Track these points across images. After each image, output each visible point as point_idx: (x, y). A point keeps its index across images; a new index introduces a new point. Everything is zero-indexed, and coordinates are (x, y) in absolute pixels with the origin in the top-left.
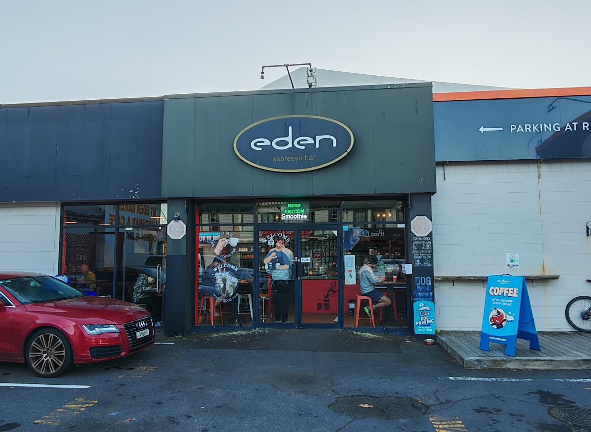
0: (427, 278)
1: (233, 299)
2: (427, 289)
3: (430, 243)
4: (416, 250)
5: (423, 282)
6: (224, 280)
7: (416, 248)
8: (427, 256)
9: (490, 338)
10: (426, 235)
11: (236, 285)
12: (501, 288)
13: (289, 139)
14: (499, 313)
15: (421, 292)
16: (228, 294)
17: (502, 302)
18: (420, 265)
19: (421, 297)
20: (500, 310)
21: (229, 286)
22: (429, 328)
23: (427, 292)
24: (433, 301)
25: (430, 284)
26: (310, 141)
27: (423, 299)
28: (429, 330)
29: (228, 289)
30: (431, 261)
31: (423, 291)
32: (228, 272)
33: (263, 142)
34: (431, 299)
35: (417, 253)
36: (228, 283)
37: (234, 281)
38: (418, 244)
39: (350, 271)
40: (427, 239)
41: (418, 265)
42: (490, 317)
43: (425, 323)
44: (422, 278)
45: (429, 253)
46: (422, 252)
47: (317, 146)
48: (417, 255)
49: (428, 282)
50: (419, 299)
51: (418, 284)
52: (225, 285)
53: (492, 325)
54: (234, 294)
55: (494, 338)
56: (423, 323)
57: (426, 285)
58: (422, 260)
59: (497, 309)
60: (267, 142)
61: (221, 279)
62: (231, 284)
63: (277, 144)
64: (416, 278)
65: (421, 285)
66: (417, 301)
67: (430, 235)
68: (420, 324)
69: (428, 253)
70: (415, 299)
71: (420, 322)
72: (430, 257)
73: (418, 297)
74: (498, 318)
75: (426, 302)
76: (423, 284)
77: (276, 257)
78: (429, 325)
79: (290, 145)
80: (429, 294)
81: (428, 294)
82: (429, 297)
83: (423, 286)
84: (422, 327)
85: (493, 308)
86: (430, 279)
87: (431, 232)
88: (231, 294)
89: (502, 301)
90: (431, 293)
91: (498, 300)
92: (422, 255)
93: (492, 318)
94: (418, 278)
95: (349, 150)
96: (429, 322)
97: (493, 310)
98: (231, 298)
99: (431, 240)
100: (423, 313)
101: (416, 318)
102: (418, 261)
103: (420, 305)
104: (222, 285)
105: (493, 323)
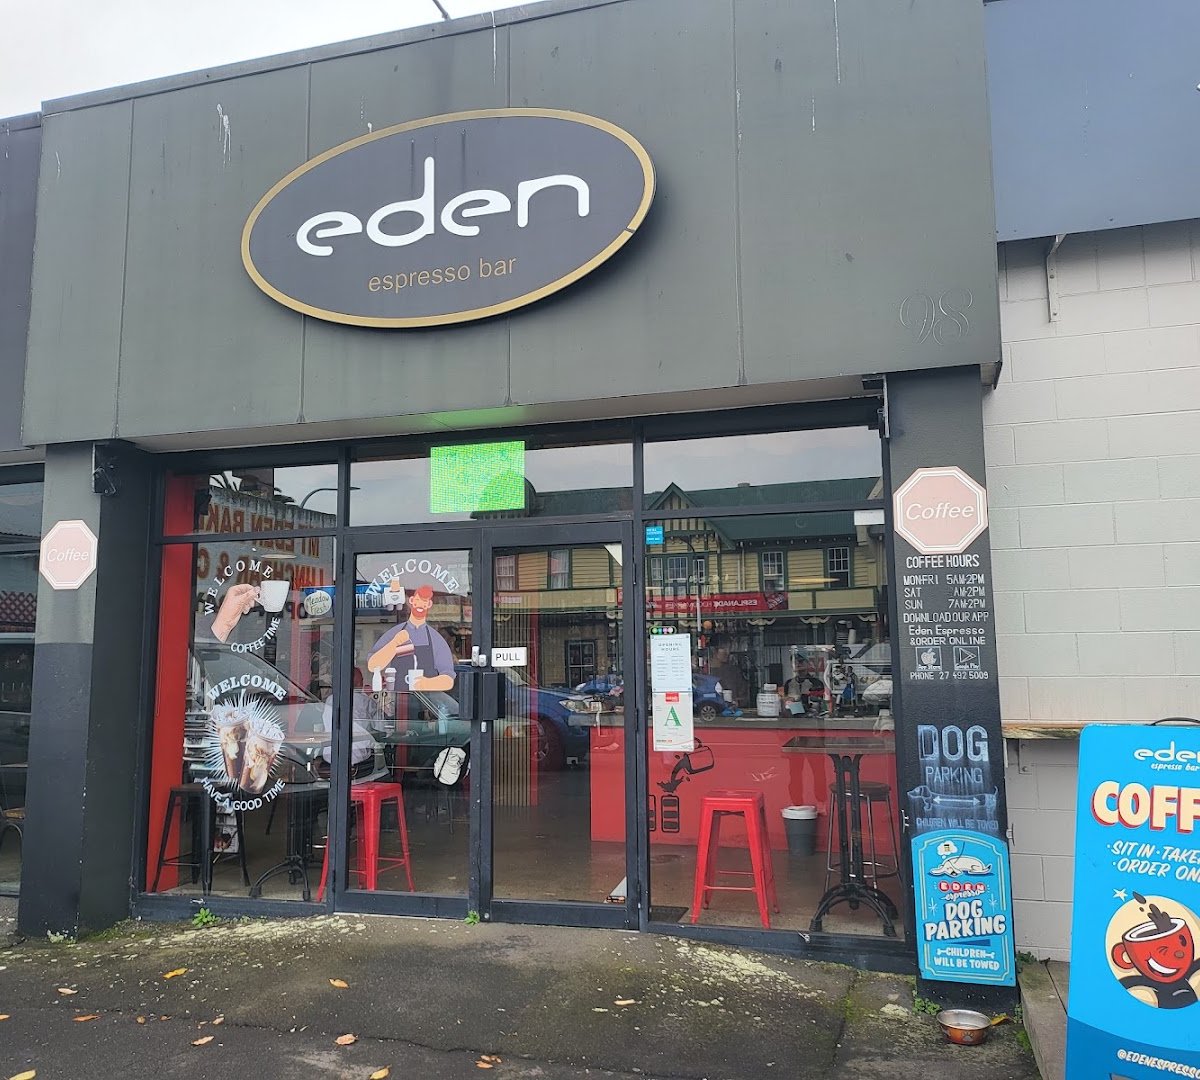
0: (970, 732)
1: (264, 800)
2: (974, 778)
3: (981, 580)
4: (918, 612)
5: (953, 750)
6: (241, 733)
7: (919, 604)
8: (966, 638)
9: (1122, 1054)
10: (960, 547)
11: (277, 748)
12: (1163, 791)
13: (424, 205)
14: (1160, 918)
15: (946, 792)
16: (250, 781)
17: (1174, 864)
18: (935, 674)
19: (946, 815)
20: (1165, 905)
21: (254, 752)
22: (983, 954)
23: (968, 791)
24: (1002, 832)
25: (986, 759)
26: (498, 203)
27: (953, 822)
28: (985, 965)
29: (251, 764)
30: (988, 657)
31: (956, 788)
32: (254, 704)
33: (337, 224)
34: (994, 825)
35: (924, 625)
36: (253, 742)
37: (270, 736)
38: (925, 586)
39: (672, 696)
40: (967, 563)
41: (929, 677)
42: (1113, 938)
43: (967, 931)
44: (946, 732)
45: (977, 625)
46: (944, 617)
47: (523, 220)
48: (926, 632)
49: (977, 752)
50: (939, 821)
51: (929, 758)
52: (241, 747)
53: (1128, 983)
54: (270, 782)
55: (1150, 1062)
56: (955, 932)
57: (966, 762)
58: (946, 656)
59: (1150, 900)
60: (350, 224)
61: (231, 729)
62: (261, 745)
63: (386, 226)
64: (922, 729)
65: (943, 762)
66: (928, 829)
67: (981, 545)
68: (943, 932)
69: (969, 624)
70: (920, 823)
71: (943, 925)
72: (981, 641)
73: (934, 815)
74: (1161, 951)
75: (972, 838)
76: (954, 758)
77: (411, 647)
78: (983, 942)
79: (427, 228)
80: (982, 801)
81: (976, 801)
82: (982, 815)
83: (954, 766)
84: (956, 951)
85: (1121, 894)
86: (985, 735)
87: (985, 535)
88: (261, 783)
89: (1175, 855)
90: (991, 800)
91: (1148, 851)
92: (947, 632)
93: (1124, 945)
94: (933, 729)
95: (635, 225)
96: (986, 926)
97: (1120, 903)
98: (260, 796)
99: (985, 567)
100: (955, 884)
101: (924, 905)
102: (928, 658)
103: (941, 850)
104: (232, 751)
105: (1134, 972)
